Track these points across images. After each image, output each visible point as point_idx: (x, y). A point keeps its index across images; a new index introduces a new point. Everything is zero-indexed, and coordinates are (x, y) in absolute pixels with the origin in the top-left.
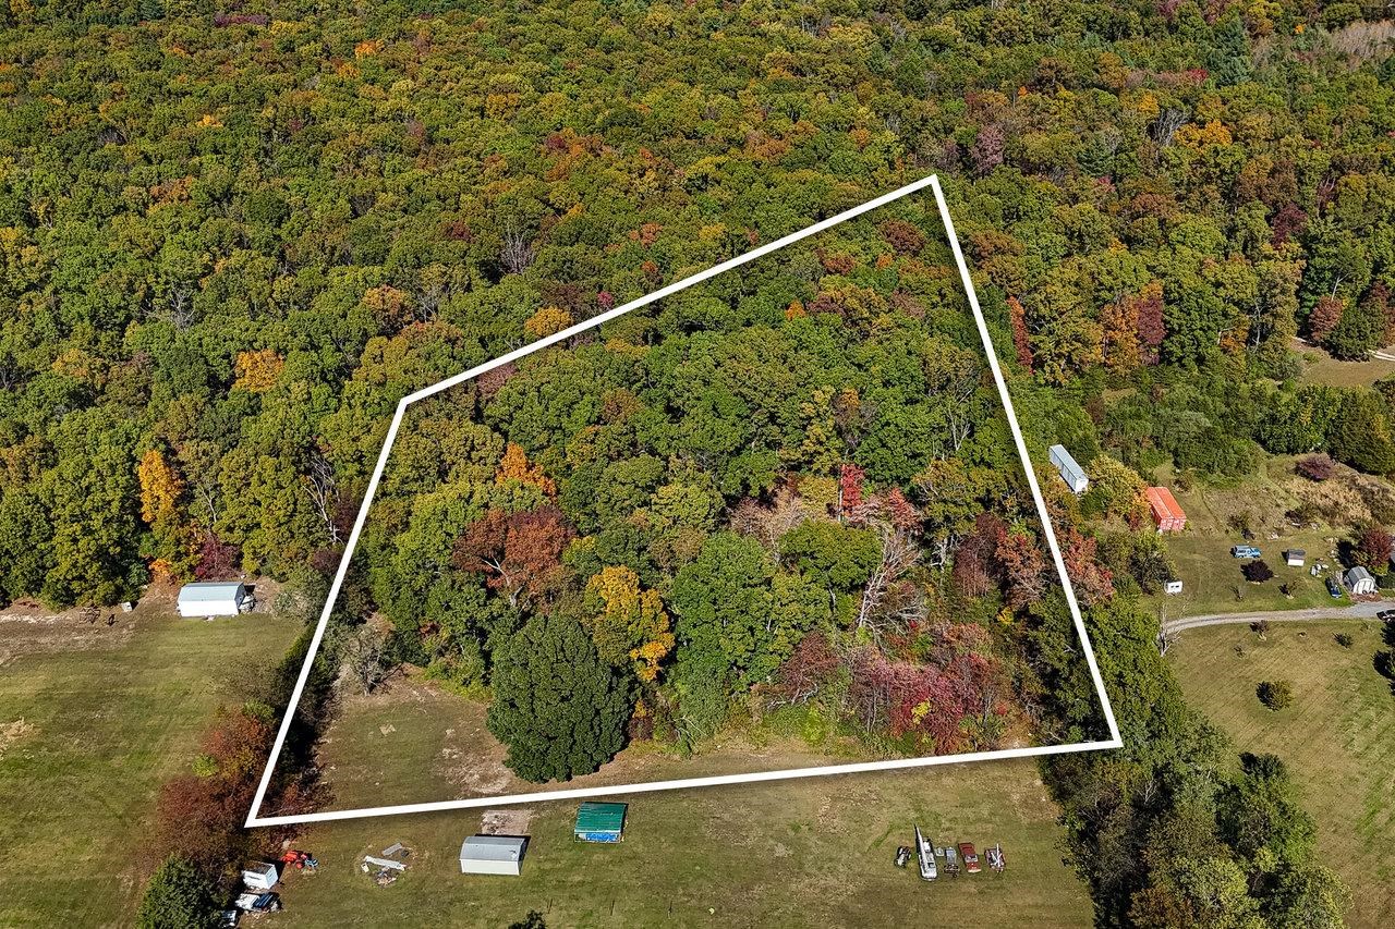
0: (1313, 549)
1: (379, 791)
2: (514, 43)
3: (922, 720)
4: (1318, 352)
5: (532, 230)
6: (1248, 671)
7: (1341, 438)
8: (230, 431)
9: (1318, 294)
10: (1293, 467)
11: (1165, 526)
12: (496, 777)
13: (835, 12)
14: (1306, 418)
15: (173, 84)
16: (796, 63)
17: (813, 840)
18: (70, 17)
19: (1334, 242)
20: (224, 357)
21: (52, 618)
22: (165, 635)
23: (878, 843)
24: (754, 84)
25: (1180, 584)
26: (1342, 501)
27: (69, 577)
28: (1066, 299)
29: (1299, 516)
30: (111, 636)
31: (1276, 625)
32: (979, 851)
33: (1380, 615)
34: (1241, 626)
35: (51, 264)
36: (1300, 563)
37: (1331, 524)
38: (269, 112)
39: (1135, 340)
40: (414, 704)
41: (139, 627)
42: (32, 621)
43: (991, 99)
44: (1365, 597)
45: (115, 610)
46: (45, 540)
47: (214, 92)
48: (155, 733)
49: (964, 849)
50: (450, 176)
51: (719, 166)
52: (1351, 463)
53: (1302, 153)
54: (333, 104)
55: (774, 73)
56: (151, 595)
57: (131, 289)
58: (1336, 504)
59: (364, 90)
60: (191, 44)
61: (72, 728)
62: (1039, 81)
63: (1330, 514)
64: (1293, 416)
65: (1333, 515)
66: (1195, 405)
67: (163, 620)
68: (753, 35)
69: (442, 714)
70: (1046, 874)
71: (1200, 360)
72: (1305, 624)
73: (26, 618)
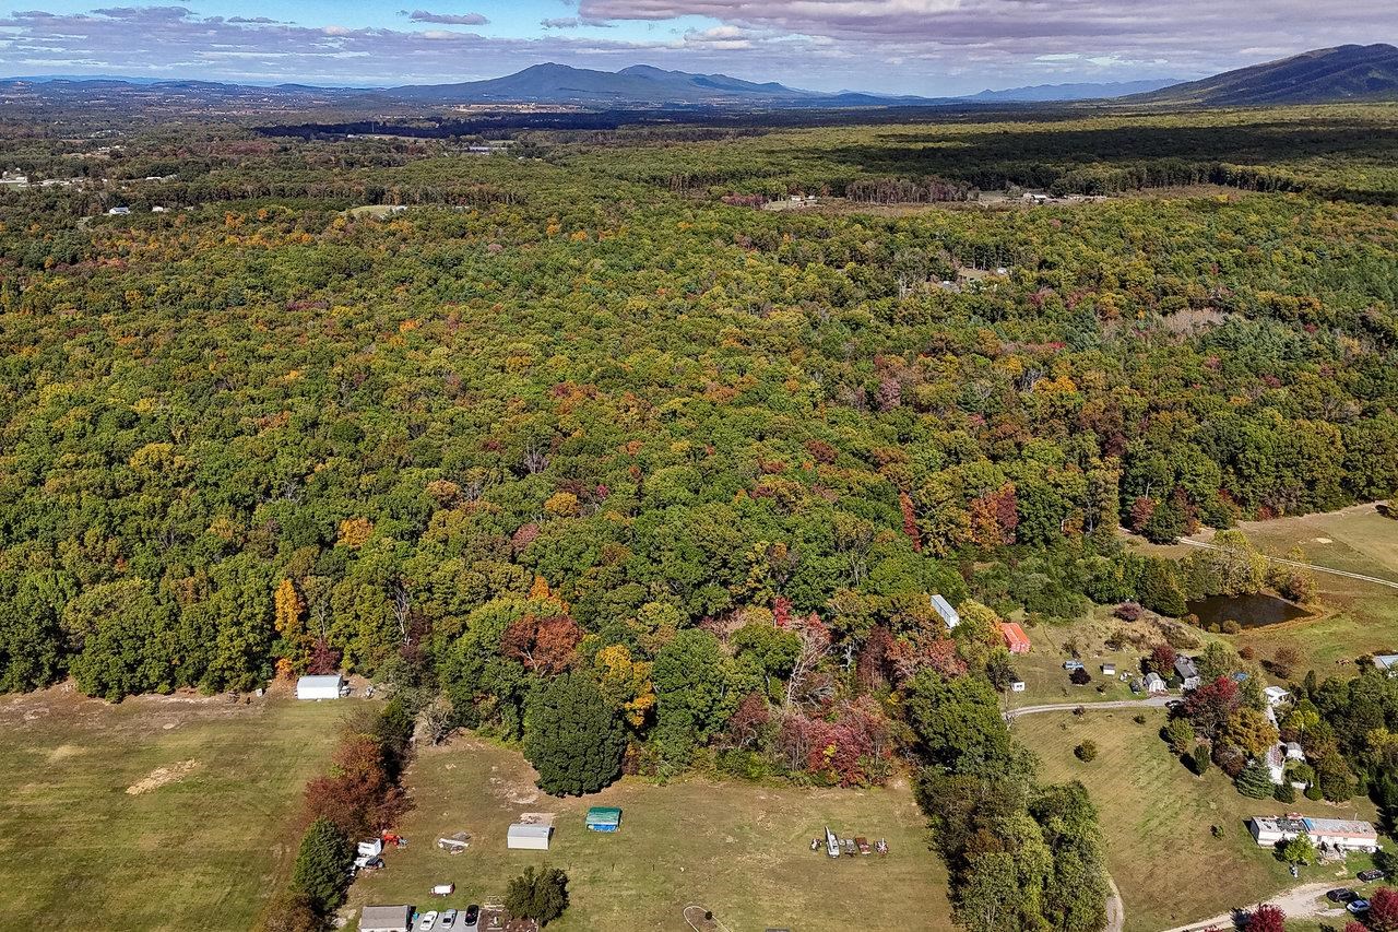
0: (1123, 665)
1: (447, 802)
2: (525, 322)
3: (832, 759)
4: (1139, 538)
5: (546, 446)
6: (1069, 739)
7: (1146, 591)
8: (338, 570)
9: (1136, 496)
10: (1112, 612)
11: (1015, 648)
12: (529, 794)
13: (774, 301)
14: (1119, 574)
15: (263, 351)
16: (744, 337)
17: (752, 835)
18: (172, 303)
19: (1147, 458)
20: (330, 525)
21: (206, 700)
22: (286, 710)
23: (799, 837)
24: (711, 351)
25: (1023, 684)
26: (1147, 634)
27: (225, 666)
28: (943, 493)
29: (1115, 643)
30: (249, 710)
31: (1091, 711)
32: (870, 841)
33: (1167, 704)
34: (1067, 711)
35: (193, 468)
36: (1112, 672)
37: (1137, 648)
38: (338, 369)
39: (996, 525)
40: (468, 751)
41: (269, 705)
42: (192, 701)
43: (893, 361)
44: (1158, 694)
45: (250, 695)
46: (210, 641)
47: (295, 355)
48: (287, 768)
49: (857, 842)
50: (482, 411)
51: (685, 404)
52: (1155, 610)
53: (1126, 398)
54: (388, 363)
55: (726, 344)
56: (275, 685)
57: (257, 483)
58: (1143, 636)
59: (410, 354)
60: (271, 323)
61: (228, 764)
62: (934, 350)
63: (1137, 642)
64: (1110, 574)
65: (1139, 642)
66: (1041, 570)
67: (284, 701)
68: (711, 317)
69: (487, 758)
70: (917, 855)
71: (1047, 541)
72: (1112, 711)
73: (187, 700)
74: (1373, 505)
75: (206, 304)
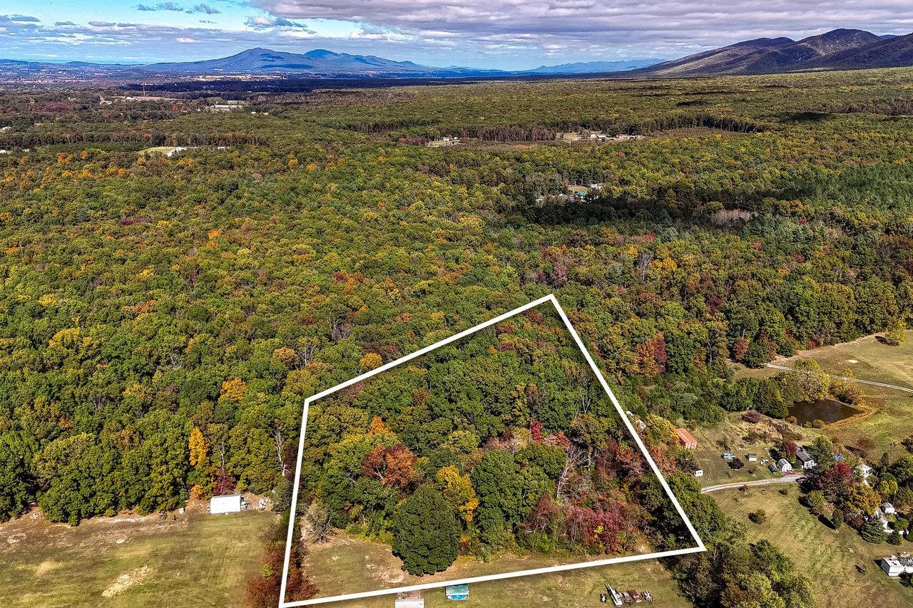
0: (759, 453)
1: (342, 585)
2: (296, 228)
3: (599, 535)
4: (739, 365)
5: (342, 319)
6: (742, 508)
7: (761, 402)
8: (229, 419)
9: (735, 337)
10: (741, 417)
11: (688, 446)
12: (397, 575)
13: (459, 210)
14: (744, 393)
15: (117, 255)
16: (448, 236)
17: (559, 594)
18: (35, 221)
19: (738, 312)
20: (214, 384)
21: (143, 519)
22: (204, 523)
23: (590, 593)
24: (430, 246)
25: (702, 471)
26: (767, 431)
27: (158, 494)
28: (620, 342)
29: (750, 438)
30: (177, 525)
31: (754, 487)
32: (638, 592)
33: (797, 480)
34: (734, 489)
36: (755, 459)
37: (765, 442)
38: (176, 267)
39: (654, 361)
40: (345, 546)
41: (191, 520)
42: (132, 521)
43: (554, 251)
44: (788, 473)
45: (175, 513)
46: (146, 476)
47: (142, 257)
48: (218, 567)
49: (631, 593)
50: (291, 295)
51: (429, 285)
52: (767, 414)
53: (714, 272)
54: (211, 262)
55: (438, 241)
56: (192, 504)
58: (765, 432)
59: (224, 254)
60: (115, 234)
61: (174, 568)
62: (572, 241)
63: (764, 437)
64: (737, 393)
65: (765, 438)
66: (689, 391)
67: (198, 518)
68: (421, 223)
69: (359, 550)
70: (672, 600)
71: (685, 370)
72: (763, 486)
73: (129, 520)
74: (873, 336)
75: (61, 221)
